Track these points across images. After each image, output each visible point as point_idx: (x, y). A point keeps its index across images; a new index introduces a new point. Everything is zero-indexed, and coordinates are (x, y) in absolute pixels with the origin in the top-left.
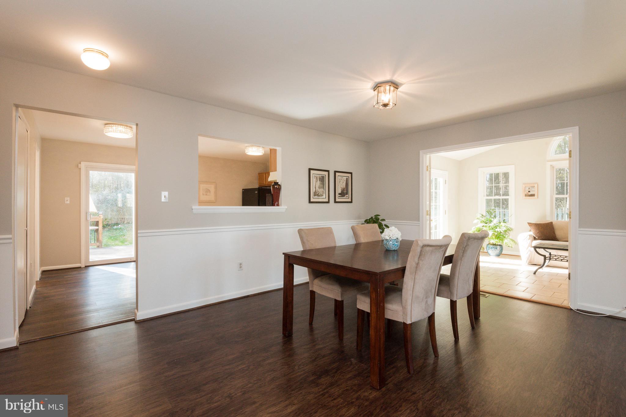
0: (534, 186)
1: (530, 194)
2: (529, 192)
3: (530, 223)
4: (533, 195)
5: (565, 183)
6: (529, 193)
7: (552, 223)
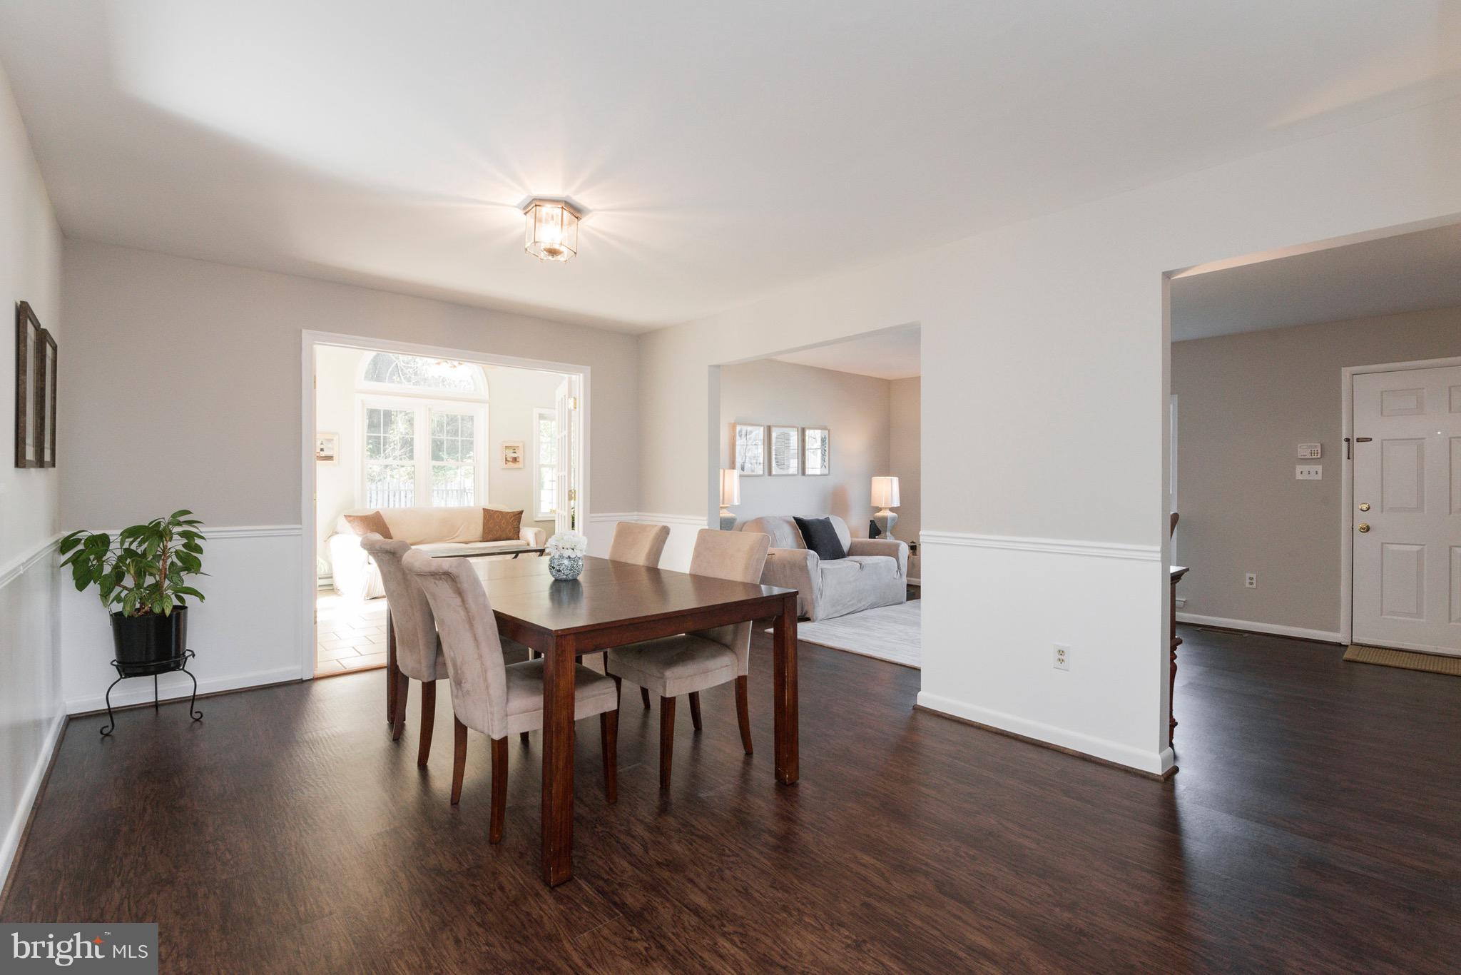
0: (332, 440)
1: (323, 455)
2: (322, 450)
3: (350, 516)
4: (329, 458)
5: (382, 438)
6: (321, 452)
7: (378, 513)
